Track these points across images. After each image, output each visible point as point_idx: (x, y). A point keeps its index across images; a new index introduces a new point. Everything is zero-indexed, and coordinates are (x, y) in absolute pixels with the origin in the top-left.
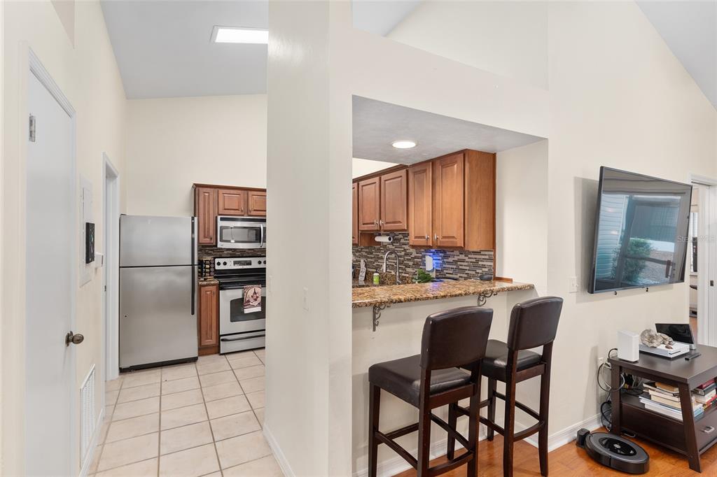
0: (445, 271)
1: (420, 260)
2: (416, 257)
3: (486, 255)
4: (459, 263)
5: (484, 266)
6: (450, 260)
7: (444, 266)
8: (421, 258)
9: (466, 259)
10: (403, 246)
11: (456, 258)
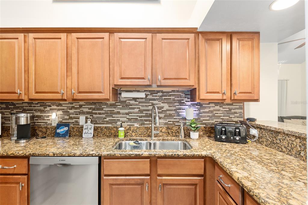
0: (202, 119)
1: (174, 112)
2: (167, 110)
3: (237, 106)
4: (215, 112)
5: (236, 113)
6: (207, 110)
7: (200, 115)
8: (175, 110)
9: (221, 109)
10: (151, 101)
11: (212, 109)
